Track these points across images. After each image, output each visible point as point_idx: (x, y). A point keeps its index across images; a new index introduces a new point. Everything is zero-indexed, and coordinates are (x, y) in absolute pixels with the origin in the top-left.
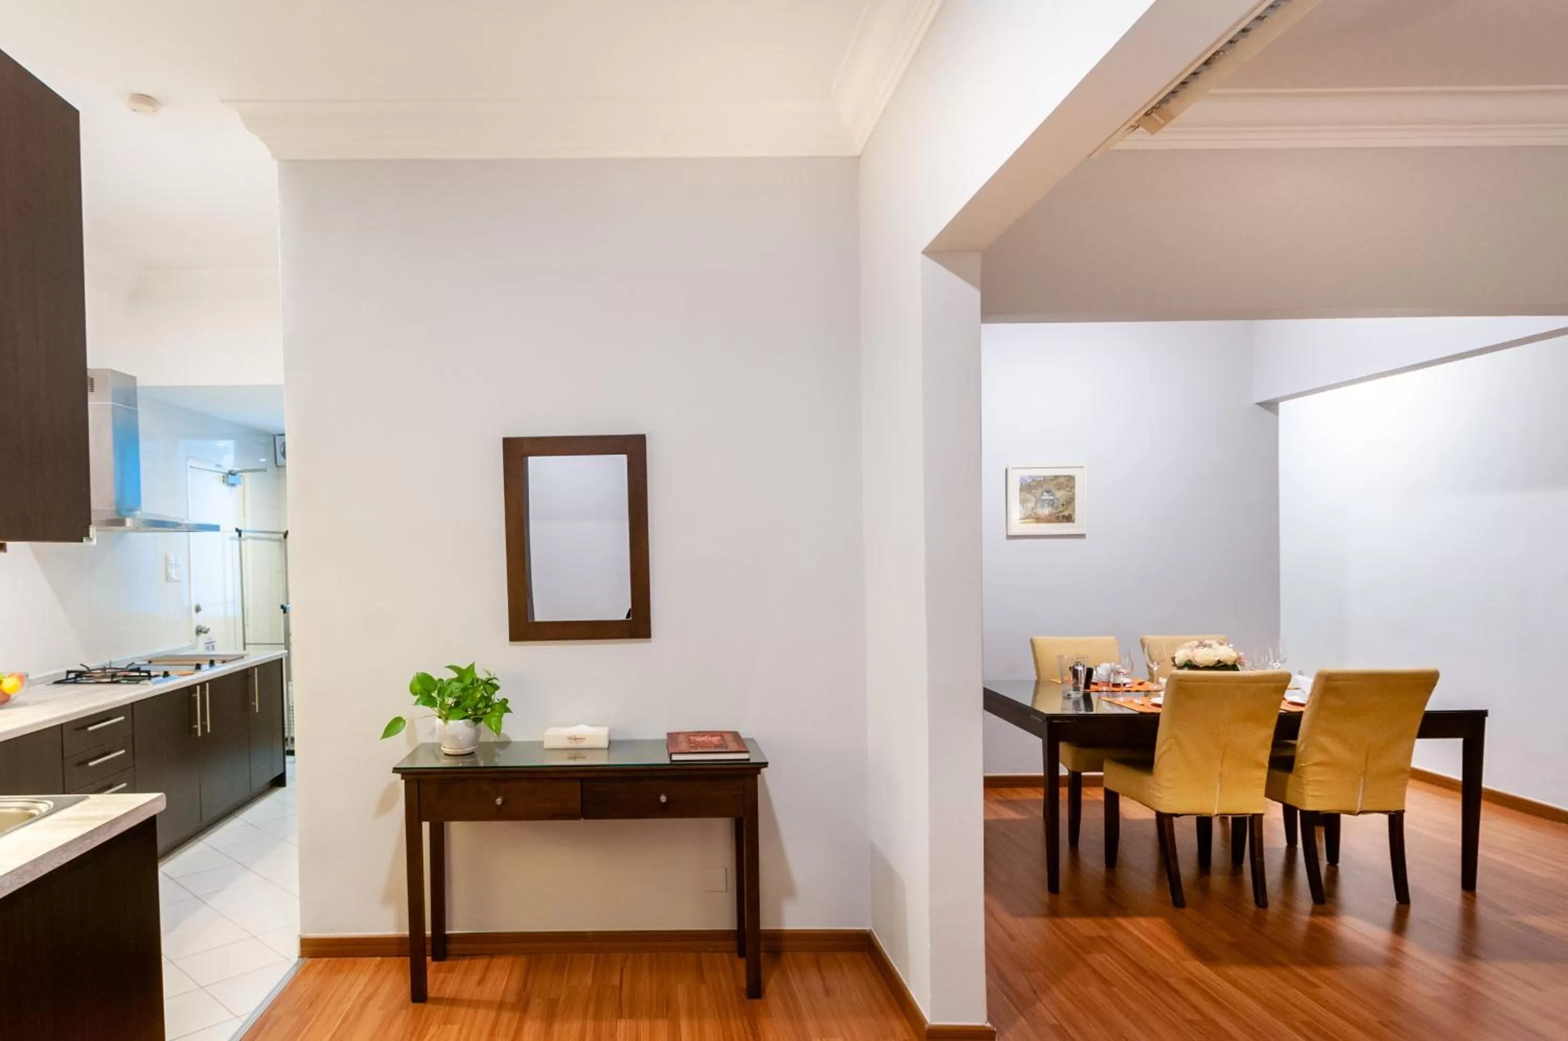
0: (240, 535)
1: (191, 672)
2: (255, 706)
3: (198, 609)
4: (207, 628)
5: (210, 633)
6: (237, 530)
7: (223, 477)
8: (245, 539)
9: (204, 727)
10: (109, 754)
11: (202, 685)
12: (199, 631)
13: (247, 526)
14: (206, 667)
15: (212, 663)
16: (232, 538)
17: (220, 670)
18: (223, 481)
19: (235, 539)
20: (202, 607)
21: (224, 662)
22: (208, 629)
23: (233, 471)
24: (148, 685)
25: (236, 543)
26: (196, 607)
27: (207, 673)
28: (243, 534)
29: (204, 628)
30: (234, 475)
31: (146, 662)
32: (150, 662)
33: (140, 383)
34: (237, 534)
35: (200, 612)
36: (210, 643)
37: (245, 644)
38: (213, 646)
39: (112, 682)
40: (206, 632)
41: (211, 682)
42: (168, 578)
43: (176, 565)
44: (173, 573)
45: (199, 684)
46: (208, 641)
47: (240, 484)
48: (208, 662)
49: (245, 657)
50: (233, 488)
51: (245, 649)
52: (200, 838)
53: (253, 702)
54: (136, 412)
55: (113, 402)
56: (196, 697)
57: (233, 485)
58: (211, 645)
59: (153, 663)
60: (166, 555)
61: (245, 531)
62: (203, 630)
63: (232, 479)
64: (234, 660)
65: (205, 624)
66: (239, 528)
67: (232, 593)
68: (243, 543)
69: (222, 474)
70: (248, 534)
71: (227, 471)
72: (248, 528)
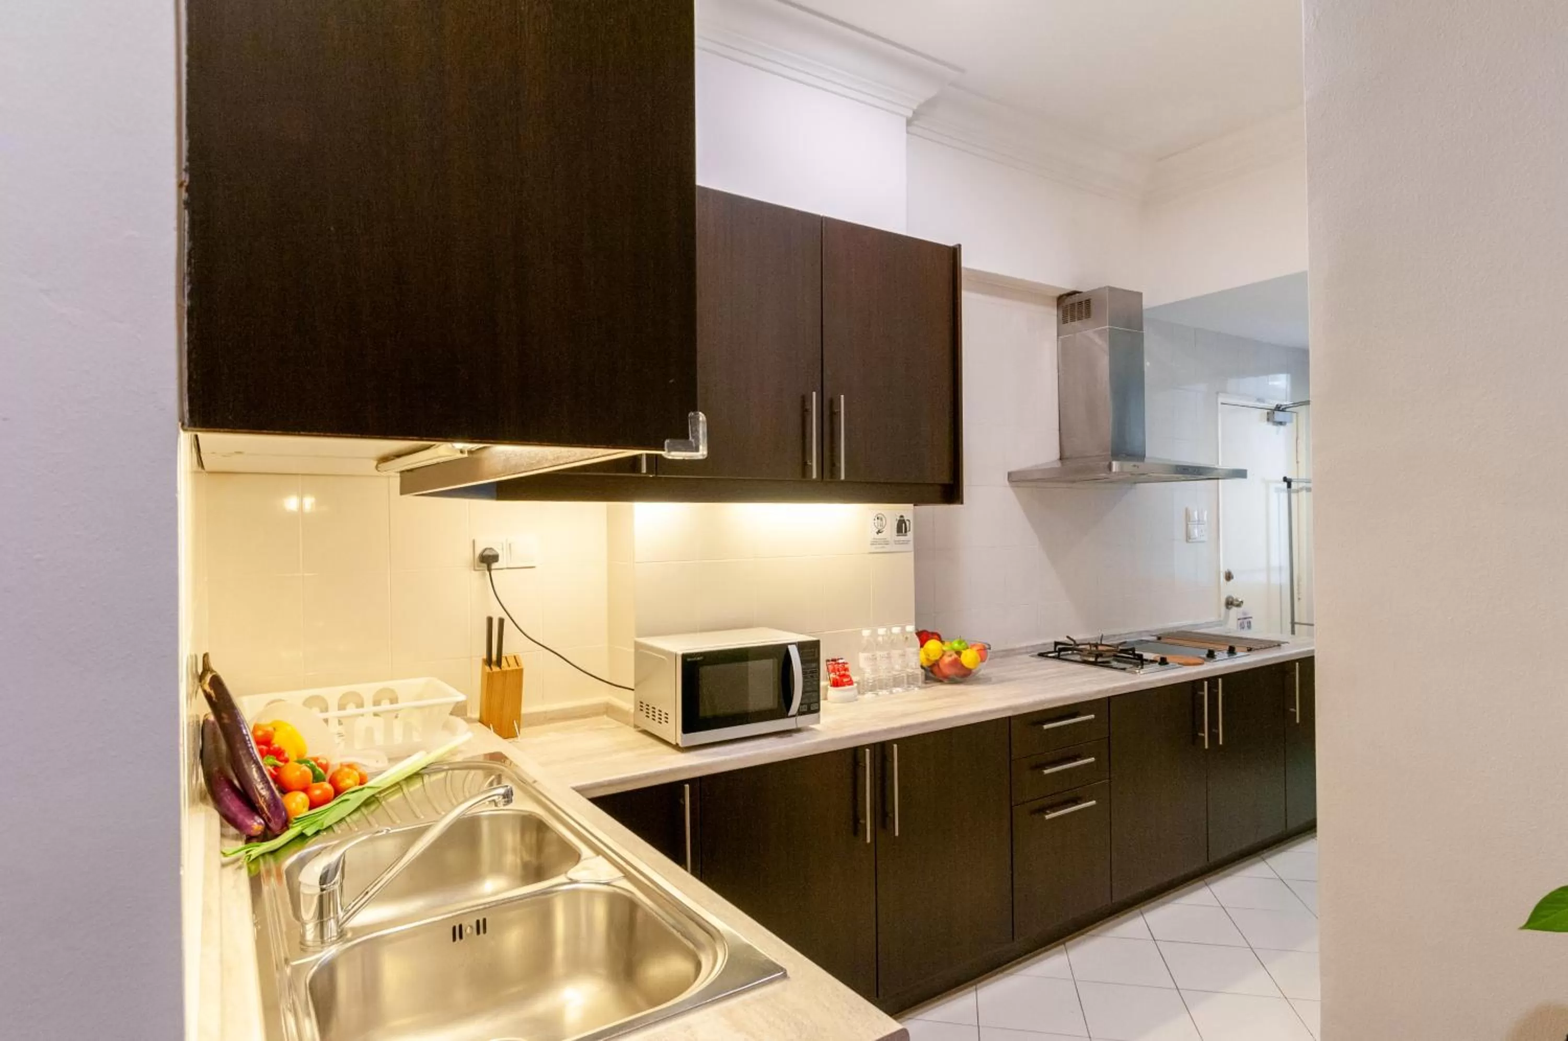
0: (1289, 486)
1: (1200, 661)
2: (1295, 713)
3: (1229, 577)
4: (1240, 600)
5: (1244, 606)
6: (1285, 479)
7: (1268, 413)
8: (1297, 491)
9: (1213, 737)
10: (1074, 759)
11: (1212, 681)
12: (1230, 603)
13: (1300, 473)
14: (1222, 655)
15: (1232, 651)
16: (1278, 490)
17: (1244, 661)
18: (1268, 420)
19: (1284, 490)
20: (1234, 573)
21: (1250, 650)
22: (1242, 602)
23: (1281, 405)
24: (1136, 673)
25: (1284, 496)
26: (1226, 573)
27: (1223, 664)
28: (1294, 485)
29: (1237, 600)
30: (1283, 410)
31: (1155, 638)
32: (1159, 638)
33: (1147, 303)
34: (1285, 484)
35: (1232, 581)
36: (1245, 618)
37: (1293, 623)
38: (1249, 623)
39: (1094, 664)
40: (1239, 605)
41: (1229, 678)
42: (1188, 537)
43: (1199, 522)
44: (1195, 532)
45: (1208, 679)
46: (1242, 616)
47: (1291, 421)
48: (1227, 648)
49: (1283, 645)
50: (1282, 428)
51: (1293, 632)
52: (1208, 880)
53: (1292, 708)
54: (1143, 334)
55: (1112, 325)
56: (1203, 696)
57: (1281, 423)
58: (1245, 622)
59: (1162, 640)
60: (1187, 510)
61: (1298, 481)
62: (1235, 603)
63: (1279, 416)
64: (1266, 648)
65: (1237, 596)
66: (1288, 477)
67: (1279, 557)
68: (1294, 496)
69: (1266, 411)
70: (1302, 485)
71: (1273, 406)
72: (1303, 475)
